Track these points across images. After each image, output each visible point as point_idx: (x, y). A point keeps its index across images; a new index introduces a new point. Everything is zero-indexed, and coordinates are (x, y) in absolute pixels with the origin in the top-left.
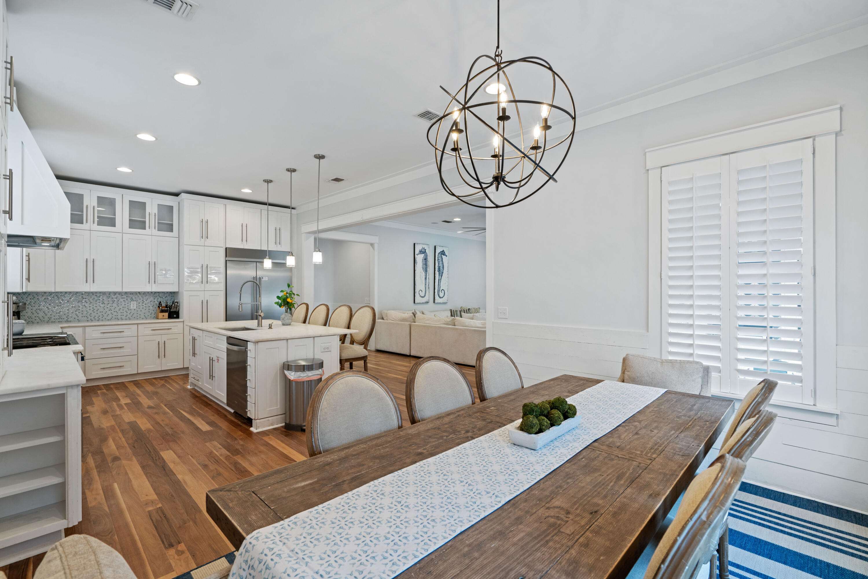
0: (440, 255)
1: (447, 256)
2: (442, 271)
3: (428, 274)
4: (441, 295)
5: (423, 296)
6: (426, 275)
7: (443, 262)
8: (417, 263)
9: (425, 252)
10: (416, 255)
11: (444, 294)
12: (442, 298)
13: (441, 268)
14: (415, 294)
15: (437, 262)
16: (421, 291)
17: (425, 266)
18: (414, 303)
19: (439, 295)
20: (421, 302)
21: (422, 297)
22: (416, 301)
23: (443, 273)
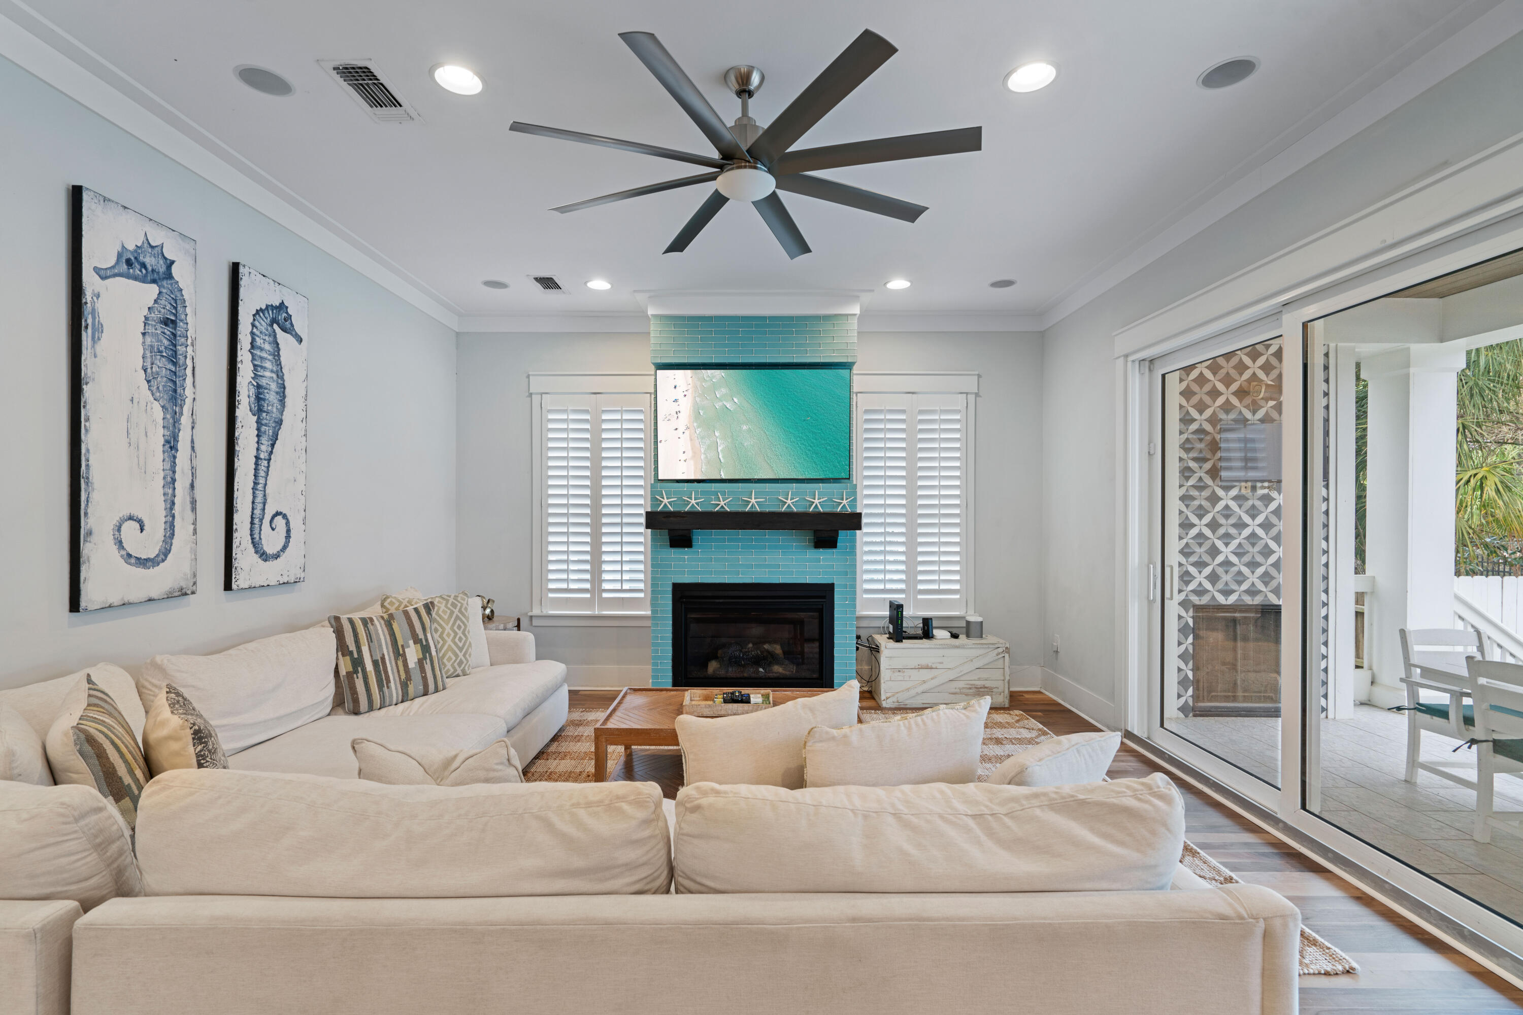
0: (263, 325)
1: (300, 340)
2: (275, 414)
3: (185, 420)
4: (271, 541)
5: (151, 552)
6: (176, 422)
7: (279, 364)
8: (98, 329)
9: (169, 276)
10: (89, 279)
11: (288, 537)
12: (277, 556)
13: (271, 397)
14: (86, 549)
15: (244, 355)
16: (130, 528)
17: (162, 363)
18: (75, 605)
19: (256, 545)
20: (133, 597)
21: (143, 563)
22: (90, 594)
23: (279, 423)
